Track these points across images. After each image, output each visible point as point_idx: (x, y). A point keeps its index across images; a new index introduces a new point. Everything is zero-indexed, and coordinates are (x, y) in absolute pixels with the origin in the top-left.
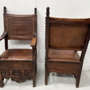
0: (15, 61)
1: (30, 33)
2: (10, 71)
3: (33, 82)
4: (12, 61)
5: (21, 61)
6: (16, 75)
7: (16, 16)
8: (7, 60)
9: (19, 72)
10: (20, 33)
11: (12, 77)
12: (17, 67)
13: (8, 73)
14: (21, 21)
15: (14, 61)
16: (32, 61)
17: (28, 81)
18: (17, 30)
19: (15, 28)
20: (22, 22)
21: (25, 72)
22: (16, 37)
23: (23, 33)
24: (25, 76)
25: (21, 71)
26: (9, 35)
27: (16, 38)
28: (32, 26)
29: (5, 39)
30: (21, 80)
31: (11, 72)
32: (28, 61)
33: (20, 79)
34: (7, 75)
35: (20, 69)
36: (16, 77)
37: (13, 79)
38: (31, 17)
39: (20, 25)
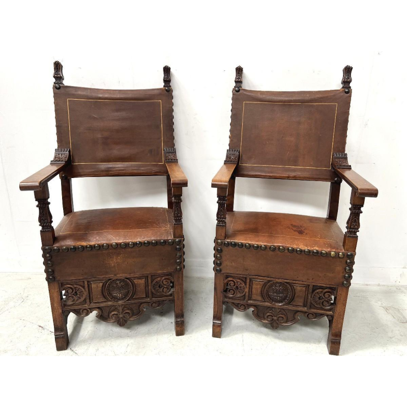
0: (111, 245)
1: (151, 151)
2: (93, 286)
3: (177, 317)
4: (101, 247)
5: (135, 244)
6: (115, 299)
7: (101, 96)
8: (84, 244)
9: (127, 284)
10: (116, 151)
11: (102, 305)
12: (119, 267)
13: (86, 293)
14: (117, 110)
15: (109, 246)
16: (173, 242)
17: (158, 318)
18: (106, 142)
19: (99, 136)
20: (123, 114)
21: (146, 285)
22: (104, 166)
23: (126, 151)
24: (147, 296)
25: (136, 281)
26: (76, 161)
27: (103, 171)
28: (158, 127)
29: (62, 178)
30: (133, 314)
31: (96, 287)
32: (157, 243)
33: (131, 310)
34: (82, 299)
35: (132, 275)
36: (115, 304)
37: (105, 314)
38: (154, 95)
39: (116, 125)
